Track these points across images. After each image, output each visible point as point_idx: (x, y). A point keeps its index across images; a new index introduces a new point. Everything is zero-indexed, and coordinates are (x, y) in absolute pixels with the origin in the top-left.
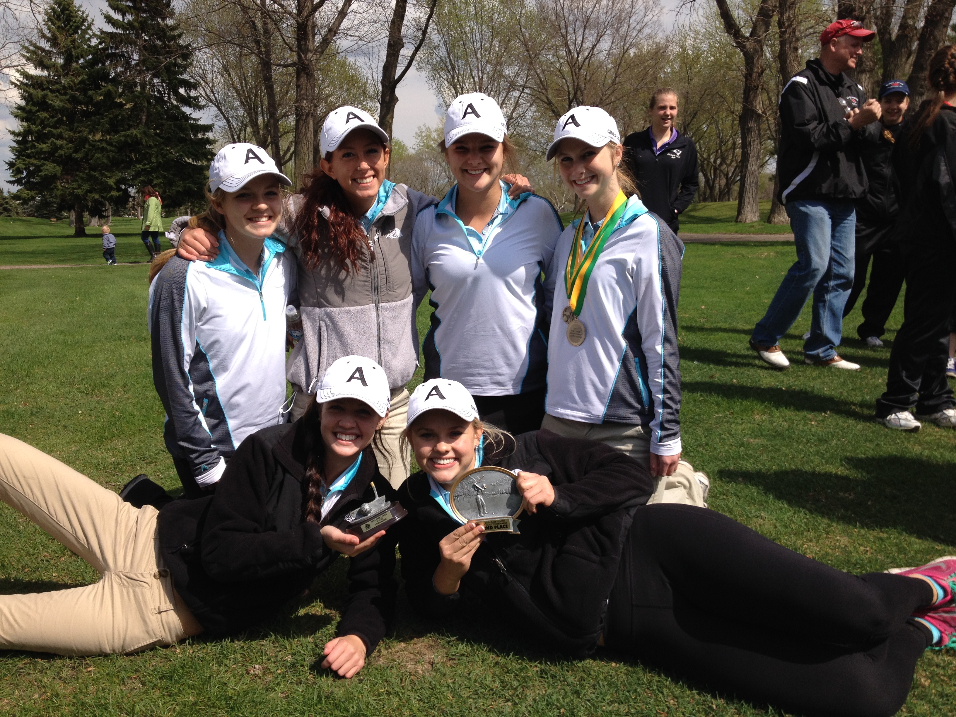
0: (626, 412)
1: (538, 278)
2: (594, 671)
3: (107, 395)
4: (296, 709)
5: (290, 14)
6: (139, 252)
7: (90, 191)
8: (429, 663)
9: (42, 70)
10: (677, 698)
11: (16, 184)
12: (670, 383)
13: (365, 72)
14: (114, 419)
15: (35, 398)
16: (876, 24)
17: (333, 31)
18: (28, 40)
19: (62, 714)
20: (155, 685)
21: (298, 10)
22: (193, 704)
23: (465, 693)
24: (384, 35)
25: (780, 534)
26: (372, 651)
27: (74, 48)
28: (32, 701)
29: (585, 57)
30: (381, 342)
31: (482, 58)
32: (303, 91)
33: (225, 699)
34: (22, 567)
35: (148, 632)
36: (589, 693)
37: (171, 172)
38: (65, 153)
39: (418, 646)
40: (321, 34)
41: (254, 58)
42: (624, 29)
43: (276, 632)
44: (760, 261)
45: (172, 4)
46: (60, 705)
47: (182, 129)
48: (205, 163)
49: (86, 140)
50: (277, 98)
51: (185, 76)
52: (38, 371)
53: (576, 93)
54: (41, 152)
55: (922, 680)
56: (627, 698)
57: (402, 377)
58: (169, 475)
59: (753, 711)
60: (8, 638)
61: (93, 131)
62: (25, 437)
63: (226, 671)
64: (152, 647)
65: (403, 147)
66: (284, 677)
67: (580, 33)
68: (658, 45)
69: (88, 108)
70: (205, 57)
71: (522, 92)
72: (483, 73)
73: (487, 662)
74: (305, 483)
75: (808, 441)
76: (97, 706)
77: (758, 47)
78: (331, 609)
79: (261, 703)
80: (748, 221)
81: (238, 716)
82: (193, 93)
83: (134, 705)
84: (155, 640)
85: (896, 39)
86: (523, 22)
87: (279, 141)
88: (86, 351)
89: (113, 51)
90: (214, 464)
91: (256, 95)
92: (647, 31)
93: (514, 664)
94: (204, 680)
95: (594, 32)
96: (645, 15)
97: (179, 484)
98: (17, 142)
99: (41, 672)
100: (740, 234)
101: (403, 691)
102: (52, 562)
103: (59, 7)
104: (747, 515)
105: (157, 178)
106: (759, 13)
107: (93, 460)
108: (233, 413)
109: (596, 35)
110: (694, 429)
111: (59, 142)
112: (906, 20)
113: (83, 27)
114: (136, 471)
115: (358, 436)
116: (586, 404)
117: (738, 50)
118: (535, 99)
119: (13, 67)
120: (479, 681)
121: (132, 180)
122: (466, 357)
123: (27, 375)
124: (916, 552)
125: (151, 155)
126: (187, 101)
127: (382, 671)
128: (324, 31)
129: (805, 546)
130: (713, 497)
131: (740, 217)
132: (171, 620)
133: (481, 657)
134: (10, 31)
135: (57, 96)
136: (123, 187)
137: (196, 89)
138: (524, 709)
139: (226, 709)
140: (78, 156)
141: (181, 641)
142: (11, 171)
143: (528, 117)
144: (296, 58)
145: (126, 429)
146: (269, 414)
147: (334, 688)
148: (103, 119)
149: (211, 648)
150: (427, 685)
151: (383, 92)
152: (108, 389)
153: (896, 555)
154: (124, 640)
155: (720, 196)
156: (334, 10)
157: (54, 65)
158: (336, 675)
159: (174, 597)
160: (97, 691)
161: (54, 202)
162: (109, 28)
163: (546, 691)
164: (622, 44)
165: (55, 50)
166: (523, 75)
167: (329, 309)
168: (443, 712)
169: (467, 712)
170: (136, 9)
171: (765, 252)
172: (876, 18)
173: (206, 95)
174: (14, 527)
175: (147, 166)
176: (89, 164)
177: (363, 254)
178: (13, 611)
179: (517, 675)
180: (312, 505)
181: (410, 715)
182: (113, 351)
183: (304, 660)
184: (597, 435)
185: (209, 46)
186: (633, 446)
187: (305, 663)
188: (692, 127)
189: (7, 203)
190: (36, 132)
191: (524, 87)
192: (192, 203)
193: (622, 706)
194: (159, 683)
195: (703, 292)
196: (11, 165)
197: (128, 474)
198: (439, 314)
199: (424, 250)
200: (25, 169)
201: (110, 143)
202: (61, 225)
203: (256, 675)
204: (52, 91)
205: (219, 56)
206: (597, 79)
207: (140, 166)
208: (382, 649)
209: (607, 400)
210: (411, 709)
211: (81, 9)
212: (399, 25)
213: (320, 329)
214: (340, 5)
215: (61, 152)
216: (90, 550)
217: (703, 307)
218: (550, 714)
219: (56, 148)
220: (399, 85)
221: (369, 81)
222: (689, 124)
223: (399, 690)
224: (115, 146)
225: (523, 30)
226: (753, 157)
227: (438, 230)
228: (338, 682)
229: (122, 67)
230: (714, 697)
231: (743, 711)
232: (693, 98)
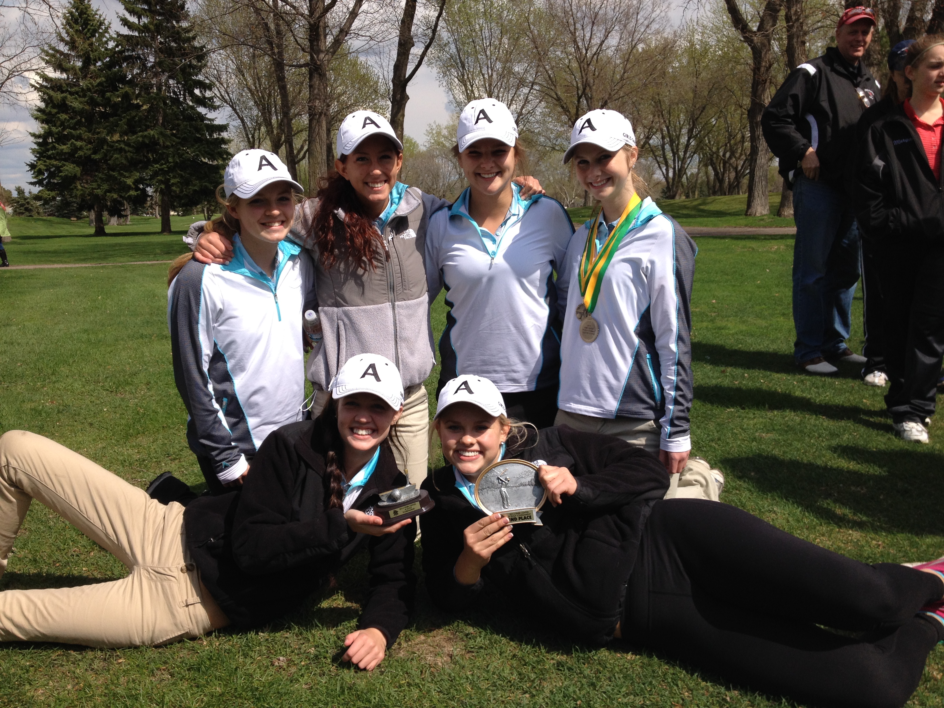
0: (638, 407)
1: (550, 277)
2: (610, 664)
3: (131, 393)
4: (319, 700)
5: (302, 15)
6: (158, 251)
7: (109, 191)
8: (448, 655)
9: (61, 73)
10: (692, 690)
11: (37, 185)
12: (682, 381)
13: (376, 72)
14: (138, 417)
15: (61, 396)
16: (884, 17)
17: (344, 31)
18: (47, 44)
19: (95, 703)
20: (183, 676)
21: (310, 11)
22: (220, 695)
23: (484, 685)
24: (395, 35)
25: (793, 528)
26: (393, 644)
27: (92, 51)
28: (66, 692)
29: (593, 53)
30: (398, 340)
31: (491, 55)
32: (316, 91)
33: (251, 690)
34: (54, 562)
35: (176, 625)
36: (605, 685)
37: (188, 171)
38: (85, 154)
39: (437, 638)
40: (332, 34)
41: (267, 58)
42: (632, 24)
43: (298, 624)
44: (770, 255)
45: (186, 6)
46: (93, 695)
47: (198, 130)
48: (221, 162)
49: (104, 141)
50: (290, 99)
51: (201, 77)
52: (64, 370)
53: (584, 89)
54: (62, 153)
55: (935, 673)
56: (642, 690)
57: (420, 374)
58: (193, 471)
59: (767, 703)
60: (42, 630)
61: (111, 132)
62: (53, 434)
63: (252, 663)
64: (180, 639)
65: (414, 145)
66: (308, 669)
67: (588, 29)
68: (666, 39)
69: (106, 110)
70: (219, 58)
71: (531, 89)
72: (492, 70)
73: (505, 654)
74: (327, 478)
75: (820, 436)
76: (128, 697)
77: (766, 42)
78: (352, 602)
79: (285, 694)
80: (757, 214)
81: (264, 706)
82: (208, 94)
83: (163, 696)
84: (183, 632)
85: (904, 32)
86: (531, 20)
87: (292, 140)
88: (109, 349)
89: (130, 53)
90: (235, 461)
91: (270, 95)
92: (655, 26)
93: (531, 657)
94: (230, 672)
95: (602, 28)
96: (653, 11)
97: (203, 479)
98: (38, 144)
99: (74, 663)
100: (750, 227)
101: (423, 683)
102: (82, 557)
103: (77, 10)
104: (760, 510)
105: (174, 177)
106: (766, 8)
107: (119, 457)
108: (252, 411)
109: (604, 31)
110: (707, 424)
111: (79, 144)
112: (914, 12)
113: (101, 31)
114: (161, 468)
115: (375, 431)
116: (599, 399)
117: (746, 45)
118: (544, 95)
119: (33, 70)
120: (497, 673)
121: (150, 179)
122: (482, 355)
123: (53, 374)
124: (928, 546)
125: (168, 156)
126: (202, 101)
127: (402, 663)
128: (336, 31)
129: (818, 540)
130: (726, 492)
131: (750, 211)
132: (198, 613)
133: (499, 650)
134: (30, 35)
135: (76, 98)
136: (141, 186)
137: (211, 90)
138: (541, 700)
139: (252, 700)
140: (97, 157)
141: (208, 633)
142: (33, 172)
143: (537, 113)
144: (309, 58)
145: (150, 426)
146: (288, 412)
147: (356, 679)
148: (121, 120)
149: (236, 639)
150: (446, 677)
151: (394, 90)
152: (131, 387)
153: (908, 548)
154: (153, 632)
155: (729, 189)
156: (345, 10)
157: (73, 68)
158: (357, 667)
159: (201, 590)
160: (128, 682)
161: (74, 202)
162: (125, 31)
163: (562, 683)
164: (630, 39)
165: (73, 54)
166: (533, 71)
167: (346, 308)
168: (462, 703)
169: (486, 703)
170: (151, 12)
171: (775, 246)
172: (884, 11)
173: (221, 95)
174: (44, 523)
175: (164, 166)
176: (108, 164)
177: (378, 253)
178: (47, 604)
179: (535, 668)
180: (334, 500)
181: (430, 706)
182: (136, 350)
183: (327, 652)
184: (610, 430)
185: (224, 47)
186: (646, 441)
187: (328, 655)
188: (701, 121)
189: (28, 203)
190: (57, 134)
191: (533, 84)
192: (209, 202)
193: (637, 698)
194: (187, 674)
195: (713, 286)
196: (32, 166)
197: (153, 471)
198: (455, 313)
199: (438, 250)
200: (46, 170)
201: (128, 144)
202: (81, 224)
203: (281, 667)
204: (71, 94)
205: (232, 57)
206: (606, 75)
207: (157, 165)
208: (402, 642)
209: (619, 395)
210: (431, 701)
211: (98, 13)
212: (408, 24)
213: (338, 328)
214: (351, 6)
215: (80, 153)
216: (119, 547)
217: (714, 301)
218: (567, 705)
219: (76, 149)
220: (410, 84)
221: (380, 80)
222: (697, 118)
223: (419, 682)
224: (133, 147)
225: (532, 27)
226: (762, 151)
227: (452, 231)
228: (360, 674)
229: (139, 69)
230: (728, 689)
231: (756, 703)
232: (701, 92)
